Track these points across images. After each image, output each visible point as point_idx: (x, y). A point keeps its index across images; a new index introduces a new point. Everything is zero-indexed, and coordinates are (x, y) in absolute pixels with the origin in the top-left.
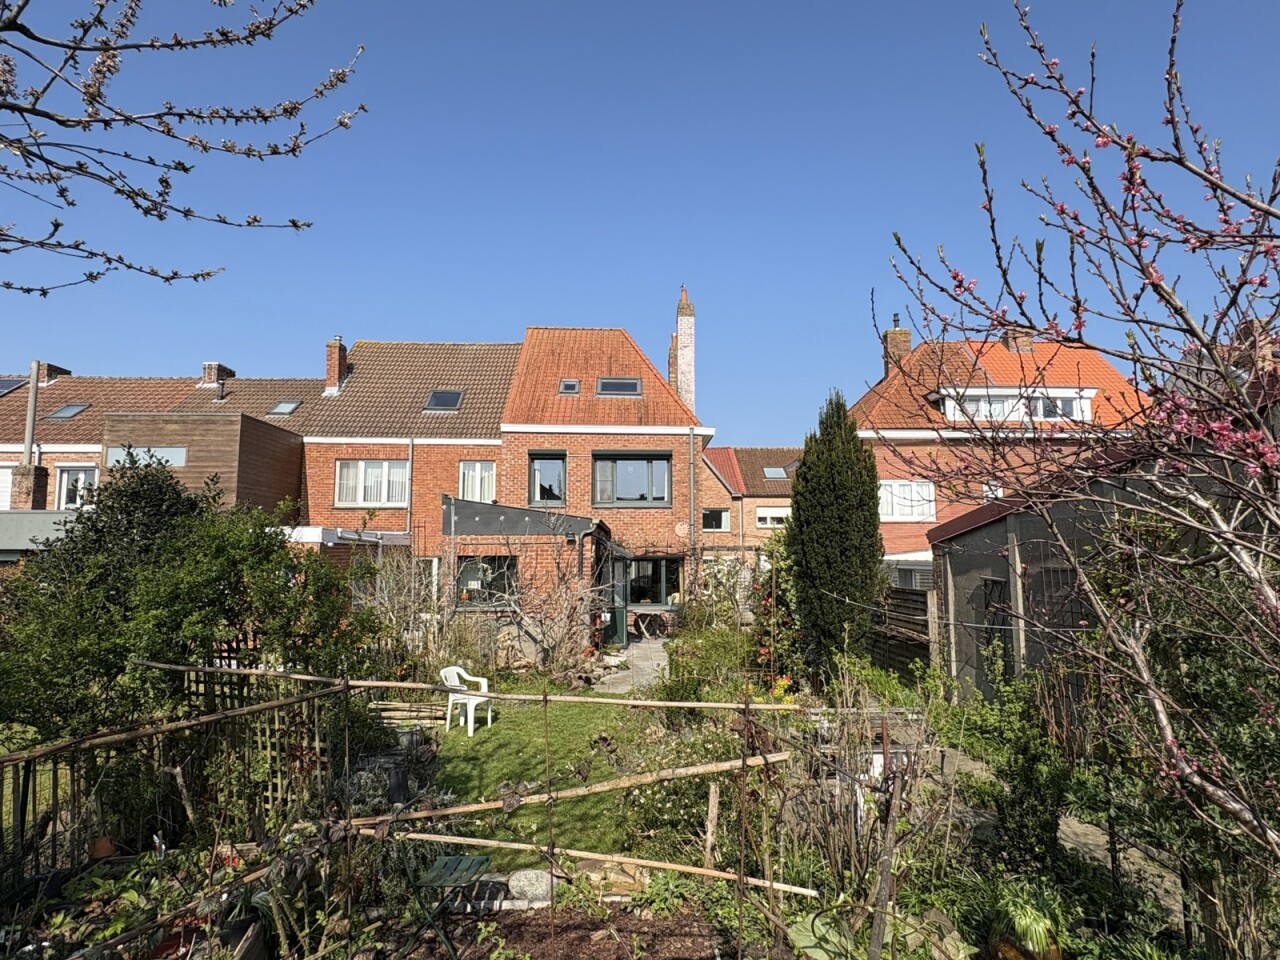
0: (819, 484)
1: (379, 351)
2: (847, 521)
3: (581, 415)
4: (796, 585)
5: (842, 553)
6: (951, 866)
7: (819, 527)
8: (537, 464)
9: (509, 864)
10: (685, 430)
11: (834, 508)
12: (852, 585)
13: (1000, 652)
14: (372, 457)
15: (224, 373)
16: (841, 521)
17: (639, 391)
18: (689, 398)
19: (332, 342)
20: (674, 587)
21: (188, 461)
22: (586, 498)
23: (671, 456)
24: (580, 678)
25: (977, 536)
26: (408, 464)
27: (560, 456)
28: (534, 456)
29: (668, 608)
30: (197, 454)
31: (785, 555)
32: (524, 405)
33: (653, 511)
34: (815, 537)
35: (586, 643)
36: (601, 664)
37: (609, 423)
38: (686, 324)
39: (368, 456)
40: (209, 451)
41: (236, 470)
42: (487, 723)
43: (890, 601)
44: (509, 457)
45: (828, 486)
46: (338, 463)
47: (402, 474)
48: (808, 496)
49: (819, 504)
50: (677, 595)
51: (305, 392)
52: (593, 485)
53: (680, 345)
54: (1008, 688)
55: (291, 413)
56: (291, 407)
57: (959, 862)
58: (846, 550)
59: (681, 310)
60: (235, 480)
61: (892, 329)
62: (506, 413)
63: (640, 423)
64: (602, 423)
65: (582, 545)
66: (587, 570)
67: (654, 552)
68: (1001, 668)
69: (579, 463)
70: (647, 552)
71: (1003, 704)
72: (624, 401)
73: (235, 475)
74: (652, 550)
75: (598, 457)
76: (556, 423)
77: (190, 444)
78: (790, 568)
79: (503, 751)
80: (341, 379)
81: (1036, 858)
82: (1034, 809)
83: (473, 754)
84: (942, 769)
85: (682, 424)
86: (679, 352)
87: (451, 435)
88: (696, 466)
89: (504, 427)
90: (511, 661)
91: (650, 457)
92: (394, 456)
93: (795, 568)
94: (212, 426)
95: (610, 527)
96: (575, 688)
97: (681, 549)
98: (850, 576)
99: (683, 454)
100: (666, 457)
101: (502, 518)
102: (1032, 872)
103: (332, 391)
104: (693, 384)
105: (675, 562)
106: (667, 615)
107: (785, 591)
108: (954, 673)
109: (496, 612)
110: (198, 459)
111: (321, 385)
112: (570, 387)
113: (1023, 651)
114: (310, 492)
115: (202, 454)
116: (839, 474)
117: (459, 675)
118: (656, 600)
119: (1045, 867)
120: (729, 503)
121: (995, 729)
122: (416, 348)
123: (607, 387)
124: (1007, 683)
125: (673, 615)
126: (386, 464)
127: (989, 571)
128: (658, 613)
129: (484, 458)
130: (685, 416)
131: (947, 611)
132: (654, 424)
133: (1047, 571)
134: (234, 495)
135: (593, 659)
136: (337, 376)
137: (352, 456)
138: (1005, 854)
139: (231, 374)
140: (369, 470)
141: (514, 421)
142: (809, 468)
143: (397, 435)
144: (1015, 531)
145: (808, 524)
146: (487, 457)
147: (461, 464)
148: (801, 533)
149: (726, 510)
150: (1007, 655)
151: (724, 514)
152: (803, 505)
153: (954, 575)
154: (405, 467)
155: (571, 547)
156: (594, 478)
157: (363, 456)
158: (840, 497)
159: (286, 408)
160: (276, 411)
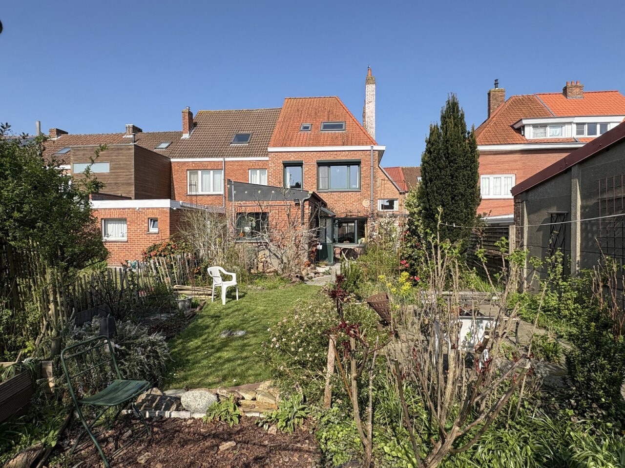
0: (438, 154)
1: (211, 115)
2: (456, 177)
3: (311, 142)
4: (423, 223)
5: (453, 198)
6: (523, 406)
7: (438, 183)
8: (288, 169)
9: (199, 383)
10: (368, 148)
11: (448, 169)
12: (458, 218)
13: (560, 260)
14: (205, 168)
15: (136, 130)
16: (452, 178)
17: (344, 128)
18: (372, 132)
19: (184, 110)
20: (362, 234)
21: (111, 170)
22: (314, 187)
23: (360, 162)
24: (297, 276)
25: (548, 186)
26: (223, 171)
27: (300, 164)
28: (286, 165)
29: (358, 245)
30: (114, 166)
31: (417, 204)
32: (281, 138)
33: (350, 193)
34: (435, 189)
35: (305, 260)
36: (314, 271)
37: (326, 145)
38: (371, 89)
39: (203, 168)
40: (120, 164)
41: (133, 173)
42: (236, 299)
43: (484, 235)
44: (273, 165)
45: (445, 155)
46: (188, 172)
47: (220, 177)
48: (431, 162)
49: (439, 167)
50: (363, 239)
51: (173, 138)
52: (318, 180)
53: (367, 102)
54: (565, 283)
55: (167, 147)
56: (167, 145)
57: (530, 403)
58: (455, 196)
59: (368, 81)
60: (133, 179)
61: (493, 89)
62: (272, 143)
63: (343, 144)
64: (323, 145)
65: (304, 206)
66: (306, 220)
67: (351, 216)
68: (561, 270)
69: (310, 167)
70: (347, 215)
71: (560, 293)
72: (335, 133)
73: (133, 176)
74: (350, 214)
75: (320, 164)
76: (298, 146)
77: (111, 161)
78: (420, 212)
79: (237, 313)
80: (190, 129)
81: (601, 406)
82: (602, 367)
83: (218, 314)
84: (516, 333)
85: (367, 144)
86: (366, 105)
87: (244, 156)
88: (374, 168)
89: (270, 149)
90: (266, 269)
91: (349, 164)
92: (216, 168)
93: (423, 211)
94: (120, 151)
95: (327, 202)
96: (294, 282)
97: (365, 213)
98: (457, 212)
99: (367, 161)
100: (358, 163)
101: (259, 192)
102: (598, 417)
103: (186, 136)
104: (374, 123)
105: (362, 222)
106: (357, 249)
107: (417, 226)
108: (525, 276)
109: (258, 243)
110: (115, 168)
111: (181, 134)
112: (306, 128)
113: (578, 259)
114: (175, 187)
115: (117, 166)
116: (452, 146)
117: (219, 270)
118: (352, 241)
119: (609, 415)
120: (398, 196)
121: (555, 309)
122: (228, 114)
123: (326, 127)
124: (564, 280)
125: (361, 249)
126: (212, 172)
127: (555, 207)
128: (352, 248)
129: (261, 167)
130: (369, 140)
131: (522, 237)
132: (351, 145)
133: (603, 201)
134: (134, 186)
135: (309, 268)
136: (188, 128)
137: (195, 168)
138: (573, 401)
139: (140, 131)
140: (204, 175)
141: (275, 146)
142: (432, 145)
143: (217, 156)
144: (577, 177)
145: (431, 181)
146: (262, 167)
147: (250, 171)
148: (426, 187)
149: (397, 199)
150: (566, 263)
151: (395, 202)
152: (428, 169)
153: (528, 214)
154: (221, 174)
155: (297, 207)
156: (318, 176)
157: (200, 168)
158: (452, 161)
159: (164, 145)
160: (160, 147)
